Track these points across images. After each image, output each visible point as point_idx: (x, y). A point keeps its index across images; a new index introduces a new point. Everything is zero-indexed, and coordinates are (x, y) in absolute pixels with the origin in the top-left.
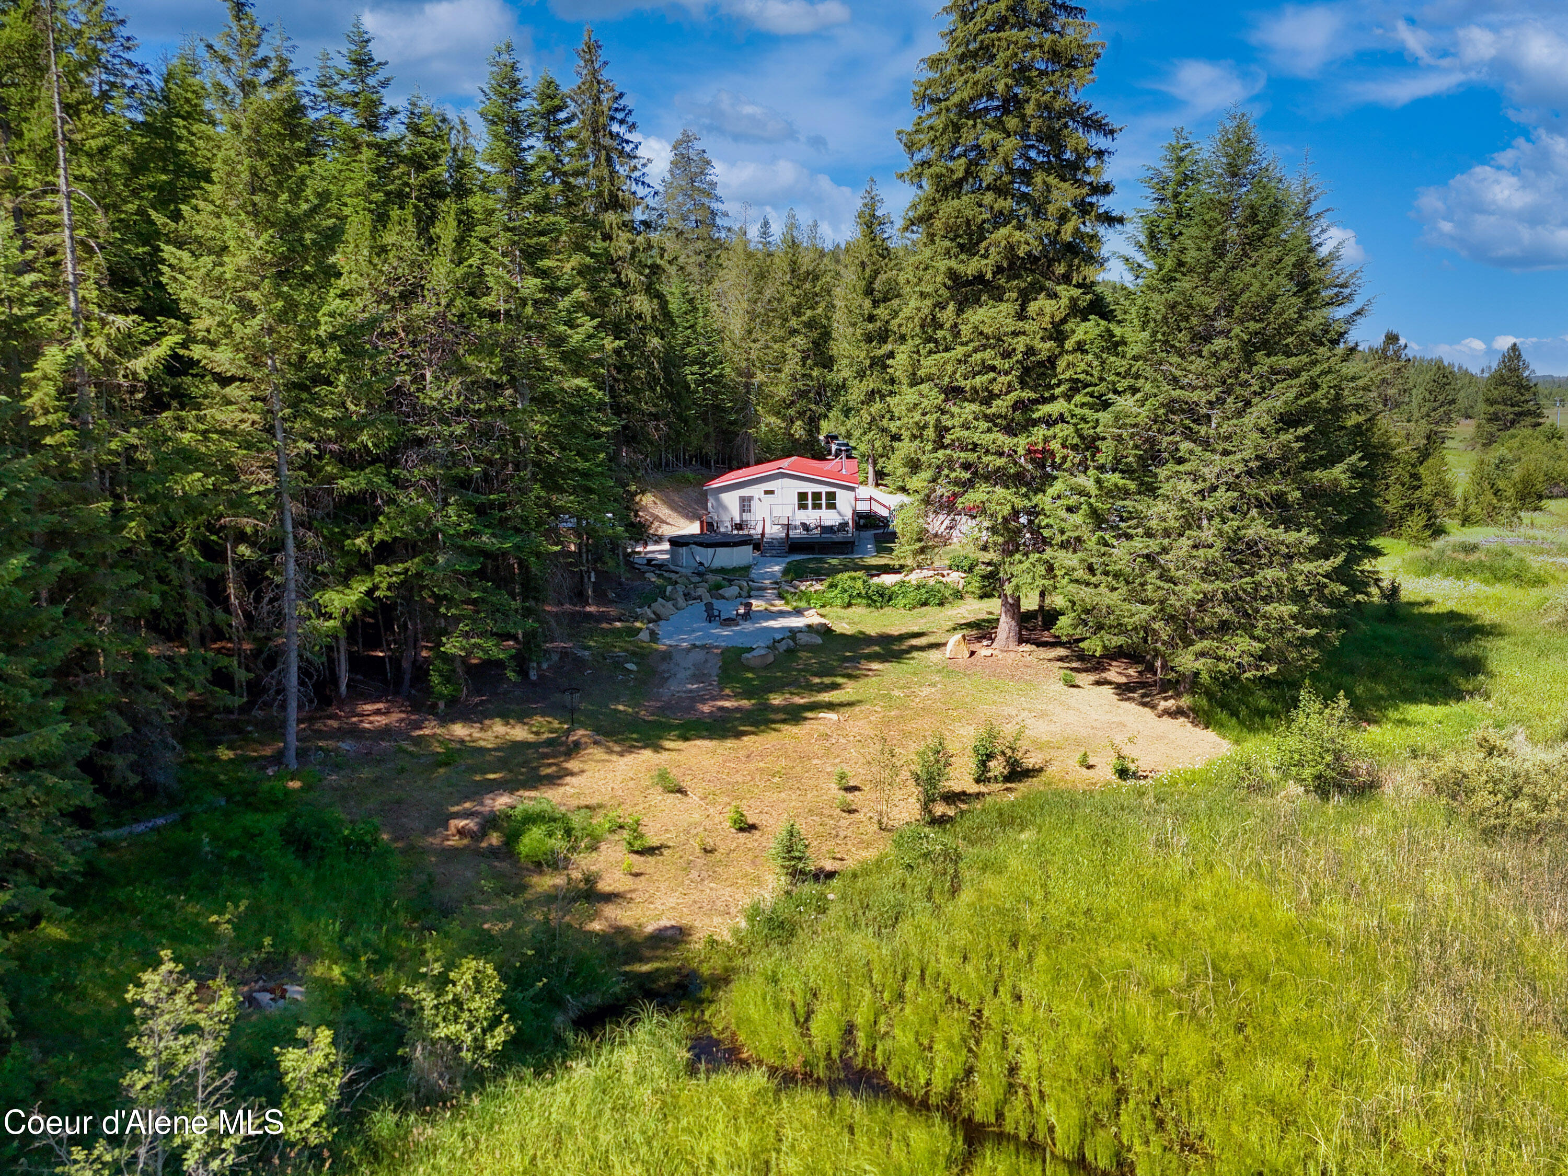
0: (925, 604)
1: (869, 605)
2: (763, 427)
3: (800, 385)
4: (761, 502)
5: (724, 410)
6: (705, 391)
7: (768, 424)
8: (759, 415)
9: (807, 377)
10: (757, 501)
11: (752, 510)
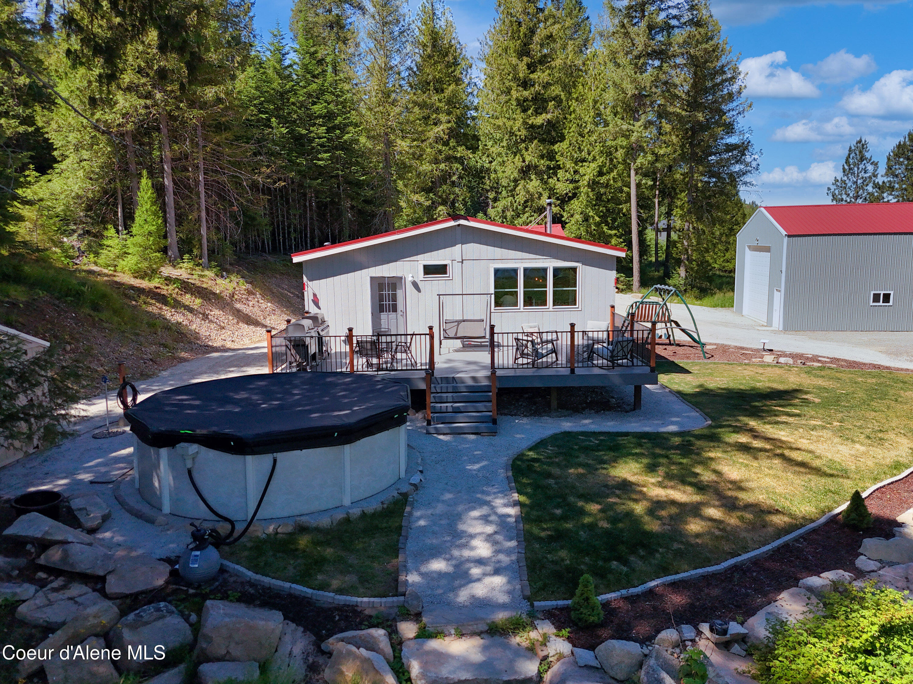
2: (403, 204)
3: (442, 166)
4: (419, 290)
5: (359, 184)
6: (334, 159)
7: (408, 201)
8: (399, 192)
9: (449, 159)
10: (410, 287)
11: (400, 307)
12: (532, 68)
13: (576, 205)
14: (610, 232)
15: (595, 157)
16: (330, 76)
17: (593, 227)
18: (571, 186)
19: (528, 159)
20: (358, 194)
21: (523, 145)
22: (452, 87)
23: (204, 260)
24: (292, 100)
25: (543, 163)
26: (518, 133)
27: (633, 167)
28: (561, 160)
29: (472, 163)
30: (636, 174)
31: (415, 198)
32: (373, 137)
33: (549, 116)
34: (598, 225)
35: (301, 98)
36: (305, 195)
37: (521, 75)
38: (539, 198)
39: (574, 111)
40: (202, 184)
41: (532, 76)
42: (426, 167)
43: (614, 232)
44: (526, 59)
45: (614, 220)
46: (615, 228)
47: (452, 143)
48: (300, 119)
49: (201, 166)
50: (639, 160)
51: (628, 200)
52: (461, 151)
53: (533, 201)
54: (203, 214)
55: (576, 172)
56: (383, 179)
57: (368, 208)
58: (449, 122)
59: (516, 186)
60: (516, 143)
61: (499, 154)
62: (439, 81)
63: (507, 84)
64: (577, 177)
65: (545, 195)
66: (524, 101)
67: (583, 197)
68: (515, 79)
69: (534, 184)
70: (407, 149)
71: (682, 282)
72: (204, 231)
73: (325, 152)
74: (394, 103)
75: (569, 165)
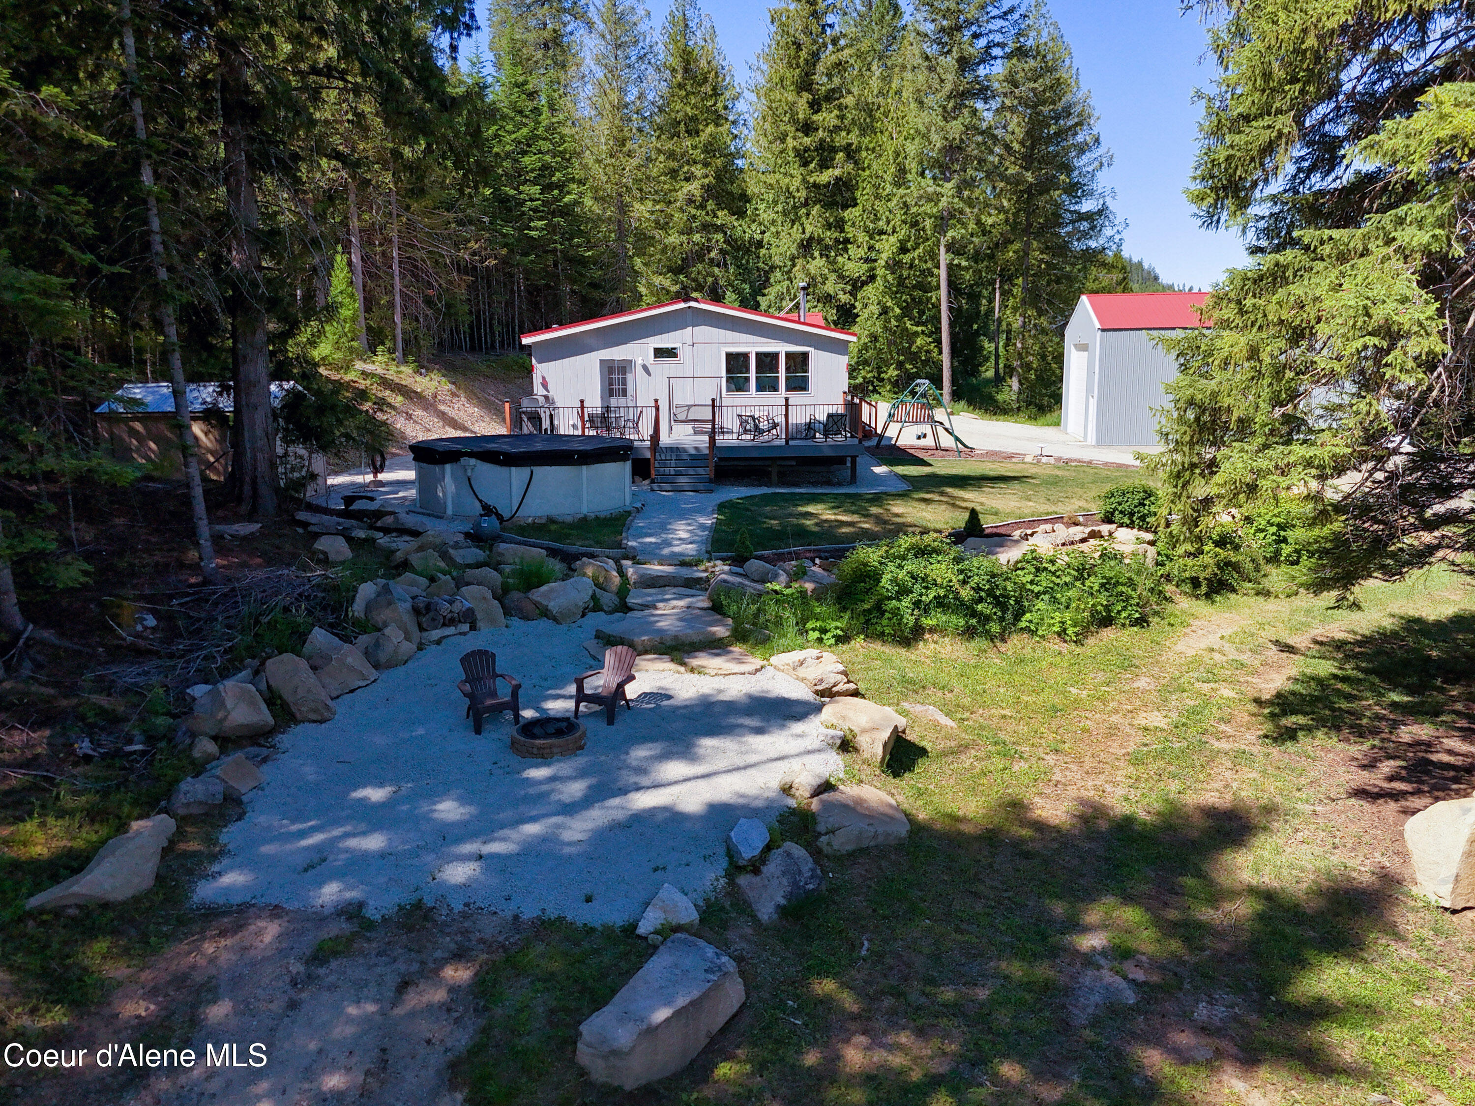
0: (1106, 621)
1: (969, 633)
2: (643, 290)
3: (697, 237)
4: (649, 374)
5: (583, 262)
6: (552, 229)
7: (650, 285)
8: (636, 272)
9: (706, 227)
10: (640, 370)
11: (630, 391)
12: (815, 106)
13: (870, 292)
14: (915, 328)
15: (894, 228)
16: (545, 118)
17: (894, 323)
18: (865, 266)
19: (809, 229)
20: (581, 275)
21: (804, 210)
22: (711, 129)
23: (398, 354)
24: (495, 150)
25: (829, 236)
26: (797, 195)
27: (943, 242)
28: (850, 232)
29: (739, 232)
30: (947, 251)
31: (658, 280)
32: (603, 199)
33: (837, 172)
34: (899, 319)
35: (508, 148)
36: (511, 276)
37: (801, 116)
38: (824, 283)
39: (869, 167)
40: (396, 261)
41: (815, 117)
42: (673, 239)
43: (919, 329)
44: (806, 96)
45: (922, 313)
46: (923, 324)
47: (711, 205)
48: (506, 174)
49: (396, 240)
50: (950, 234)
51: (938, 287)
52: (723, 217)
53: (815, 286)
54: (398, 298)
55: (871, 248)
56: (615, 255)
57: (596, 294)
58: (707, 176)
59: (794, 265)
60: (795, 207)
61: (773, 222)
62: (694, 119)
63: (782, 128)
64: (873, 255)
65: (833, 277)
66: (805, 151)
67: (879, 281)
68: (794, 120)
69: (817, 264)
70: (647, 215)
71: (1014, 397)
72: (397, 319)
73: (541, 219)
74: (629, 154)
75: (862, 238)
